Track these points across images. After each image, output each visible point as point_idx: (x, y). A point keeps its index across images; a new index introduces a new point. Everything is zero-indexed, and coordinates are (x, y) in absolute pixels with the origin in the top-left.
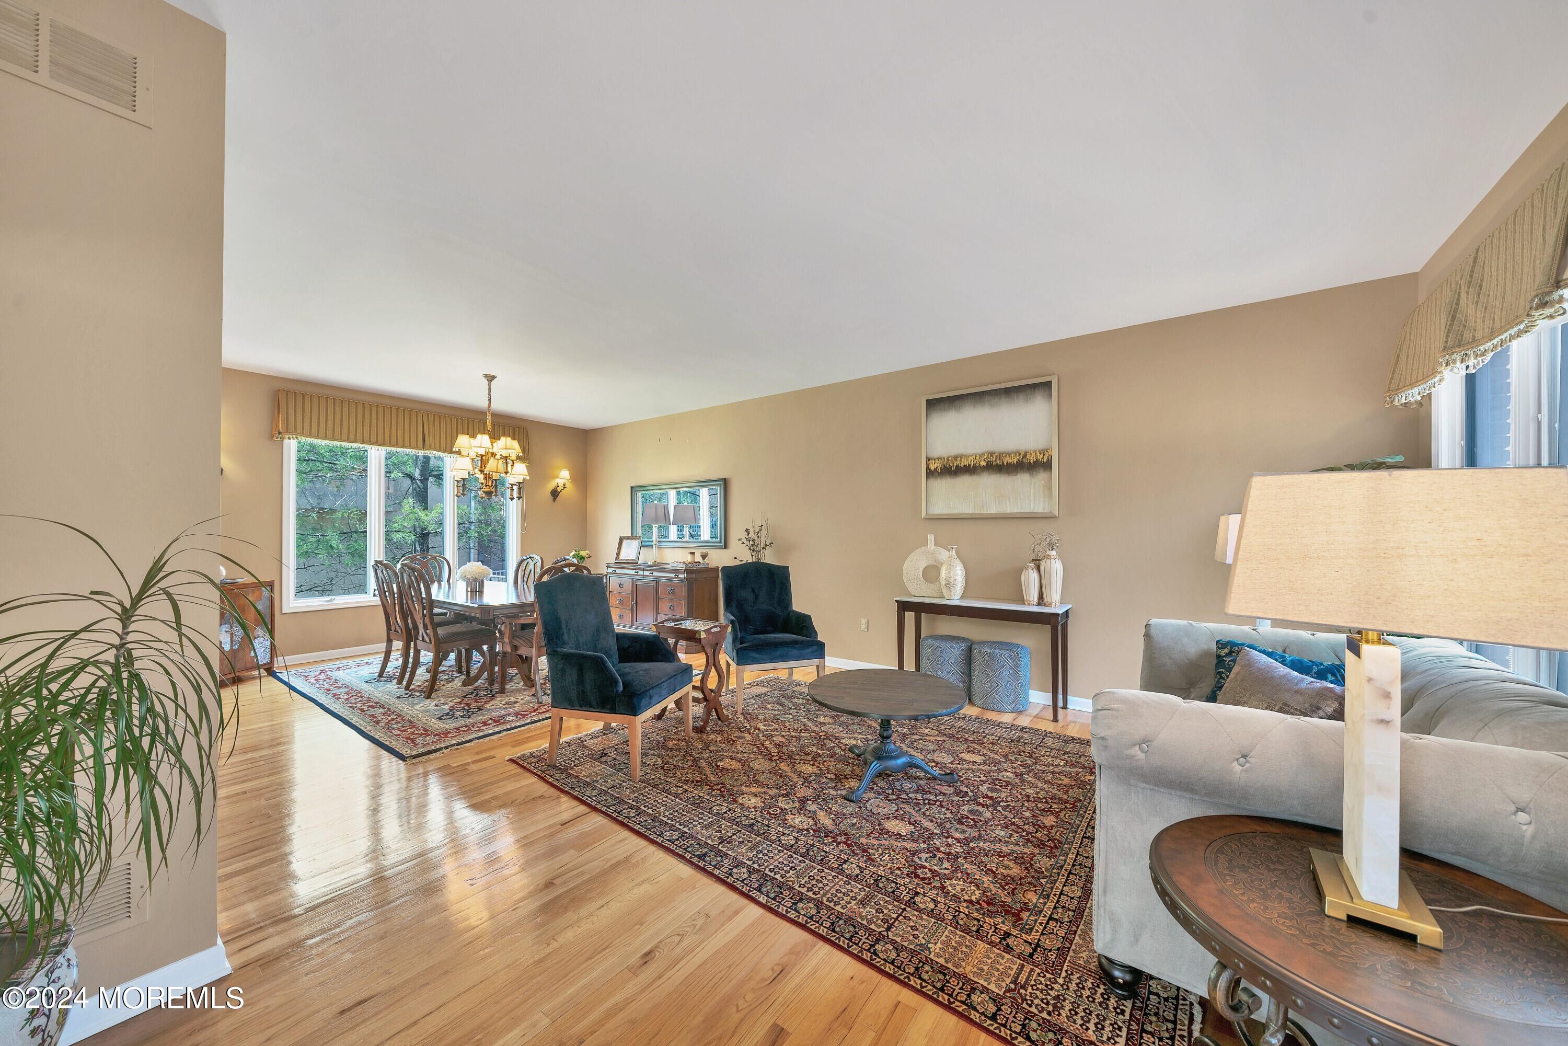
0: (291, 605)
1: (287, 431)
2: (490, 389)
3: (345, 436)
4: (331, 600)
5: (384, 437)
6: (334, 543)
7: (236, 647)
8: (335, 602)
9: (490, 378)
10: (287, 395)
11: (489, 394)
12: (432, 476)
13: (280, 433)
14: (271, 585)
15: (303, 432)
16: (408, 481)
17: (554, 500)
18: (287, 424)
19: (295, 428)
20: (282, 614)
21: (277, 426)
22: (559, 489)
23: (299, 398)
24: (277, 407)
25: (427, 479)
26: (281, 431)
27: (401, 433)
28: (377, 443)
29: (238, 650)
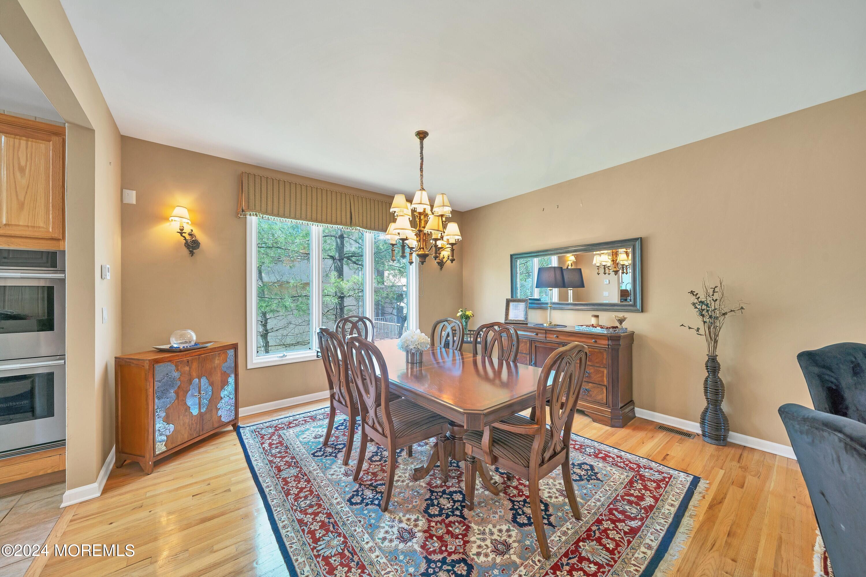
0: (254, 362)
1: (248, 208)
2: (422, 148)
3: (293, 215)
4: (284, 356)
5: (322, 215)
6: (287, 304)
7: (203, 410)
8: (287, 357)
9: (422, 135)
10: (248, 176)
11: (421, 153)
12: (345, 257)
13: (243, 211)
14: (235, 347)
15: (261, 210)
16: (330, 262)
17: (441, 269)
18: (248, 202)
19: (255, 206)
20: (247, 369)
21: (241, 204)
22: (445, 260)
23: (258, 180)
24: (241, 187)
25: (343, 259)
26: (244, 209)
27: (334, 211)
28: (316, 221)
29: (206, 412)
